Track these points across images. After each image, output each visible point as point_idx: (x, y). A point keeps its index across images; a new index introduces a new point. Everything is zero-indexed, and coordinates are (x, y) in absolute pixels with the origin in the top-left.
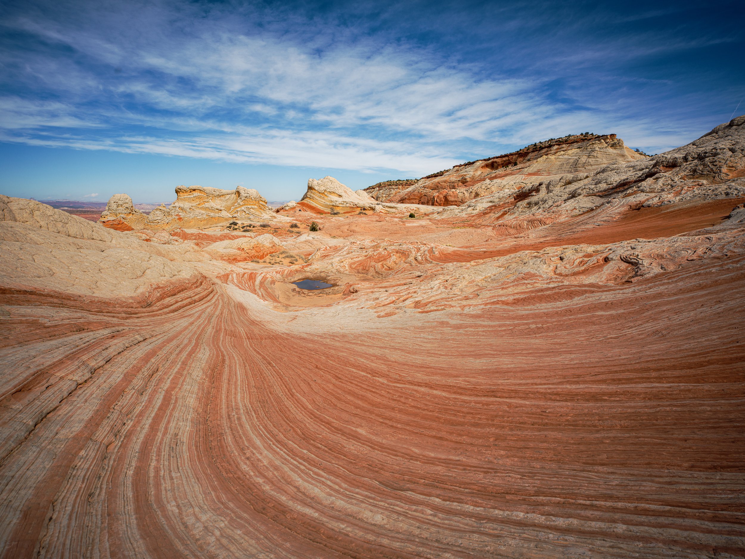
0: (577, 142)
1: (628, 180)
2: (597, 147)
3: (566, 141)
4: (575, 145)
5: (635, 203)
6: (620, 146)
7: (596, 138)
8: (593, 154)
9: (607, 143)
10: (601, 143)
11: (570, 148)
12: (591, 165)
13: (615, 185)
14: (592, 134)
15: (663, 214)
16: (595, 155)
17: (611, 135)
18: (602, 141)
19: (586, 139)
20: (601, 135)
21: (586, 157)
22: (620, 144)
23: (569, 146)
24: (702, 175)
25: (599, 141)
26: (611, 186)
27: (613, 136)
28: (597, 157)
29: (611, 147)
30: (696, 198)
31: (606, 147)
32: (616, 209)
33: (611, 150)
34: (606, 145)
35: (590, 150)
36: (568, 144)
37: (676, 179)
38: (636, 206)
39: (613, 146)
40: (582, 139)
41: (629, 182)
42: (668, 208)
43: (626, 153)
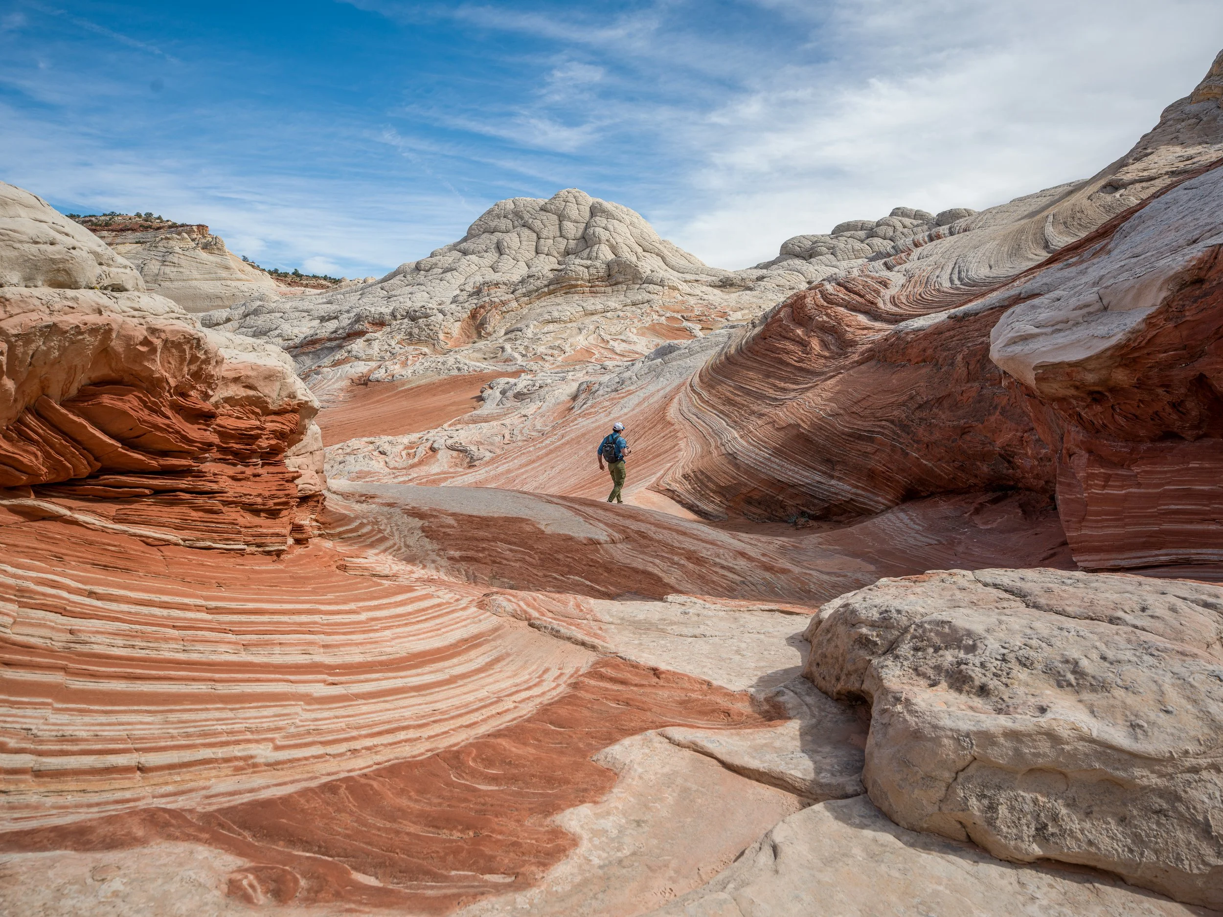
0: (133, 230)
1: (318, 337)
2: (176, 245)
3: (107, 224)
4: (130, 235)
5: (357, 376)
6: (218, 249)
7: (170, 227)
8: (170, 258)
9: (193, 240)
10: (183, 239)
11: (118, 240)
12: (171, 280)
13: (297, 341)
14: (159, 218)
15: (402, 391)
16: (176, 260)
17: (199, 226)
18: (185, 235)
19: (150, 227)
20: (179, 223)
21: (157, 263)
22: (219, 246)
23: (116, 236)
24: (419, 341)
25: (179, 234)
26: (291, 343)
27: (202, 228)
28: (180, 266)
29: (203, 249)
30: (429, 373)
31: (194, 248)
32: (334, 383)
33: (203, 255)
34: (193, 244)
35: (164, 250)
36: (113, 231)
37: (393, 343)
38: (360, 380)
39: (206, 247)
40: (141, 226)
41: (320, 340)
42: (403, 385)
43: (232, 264)
